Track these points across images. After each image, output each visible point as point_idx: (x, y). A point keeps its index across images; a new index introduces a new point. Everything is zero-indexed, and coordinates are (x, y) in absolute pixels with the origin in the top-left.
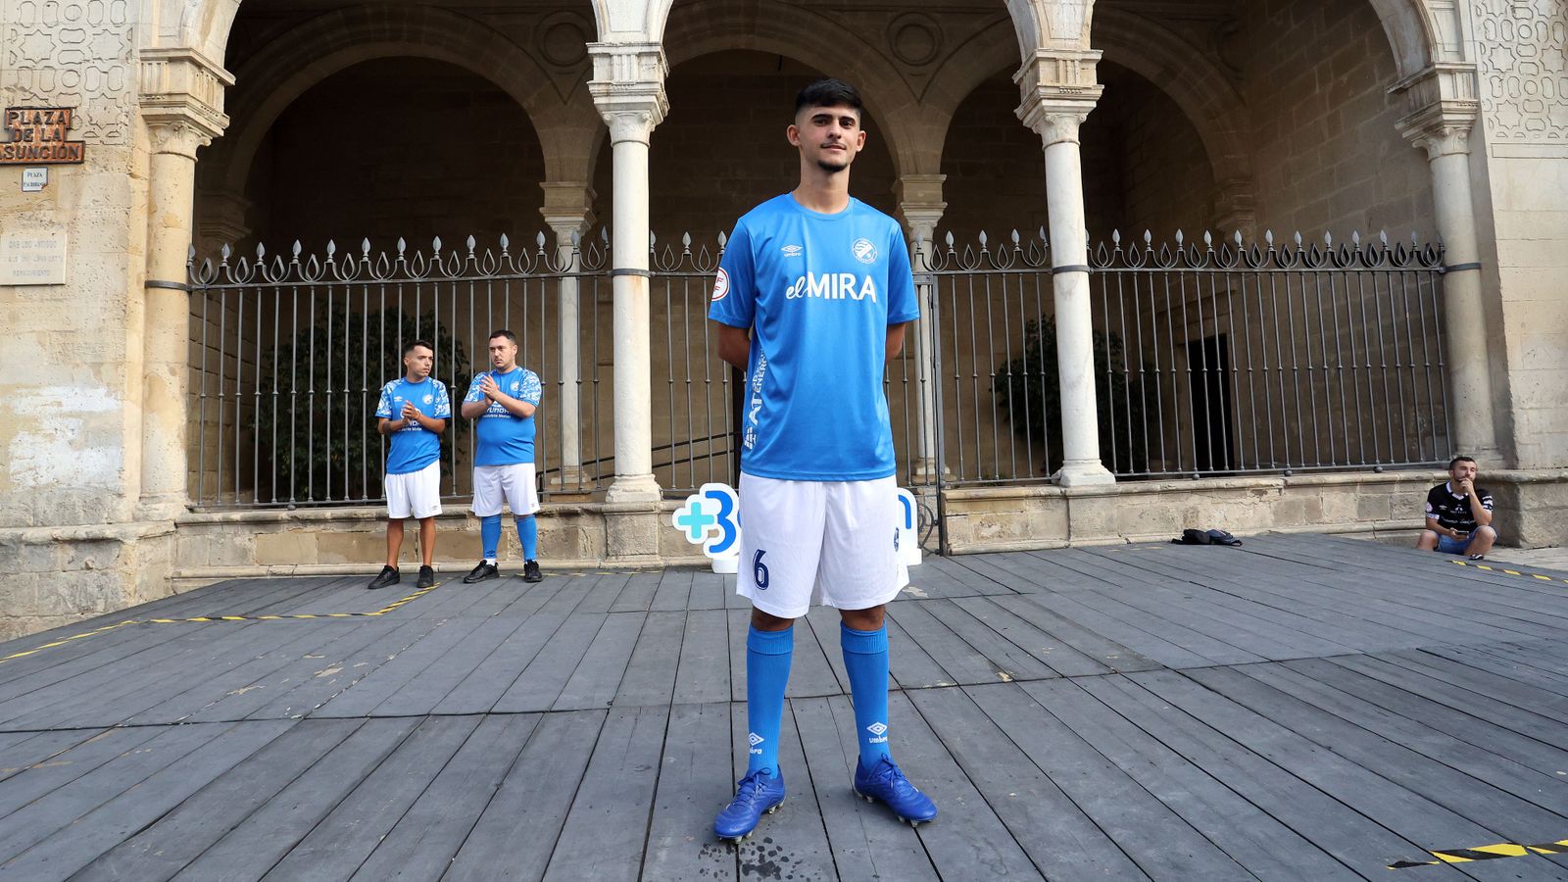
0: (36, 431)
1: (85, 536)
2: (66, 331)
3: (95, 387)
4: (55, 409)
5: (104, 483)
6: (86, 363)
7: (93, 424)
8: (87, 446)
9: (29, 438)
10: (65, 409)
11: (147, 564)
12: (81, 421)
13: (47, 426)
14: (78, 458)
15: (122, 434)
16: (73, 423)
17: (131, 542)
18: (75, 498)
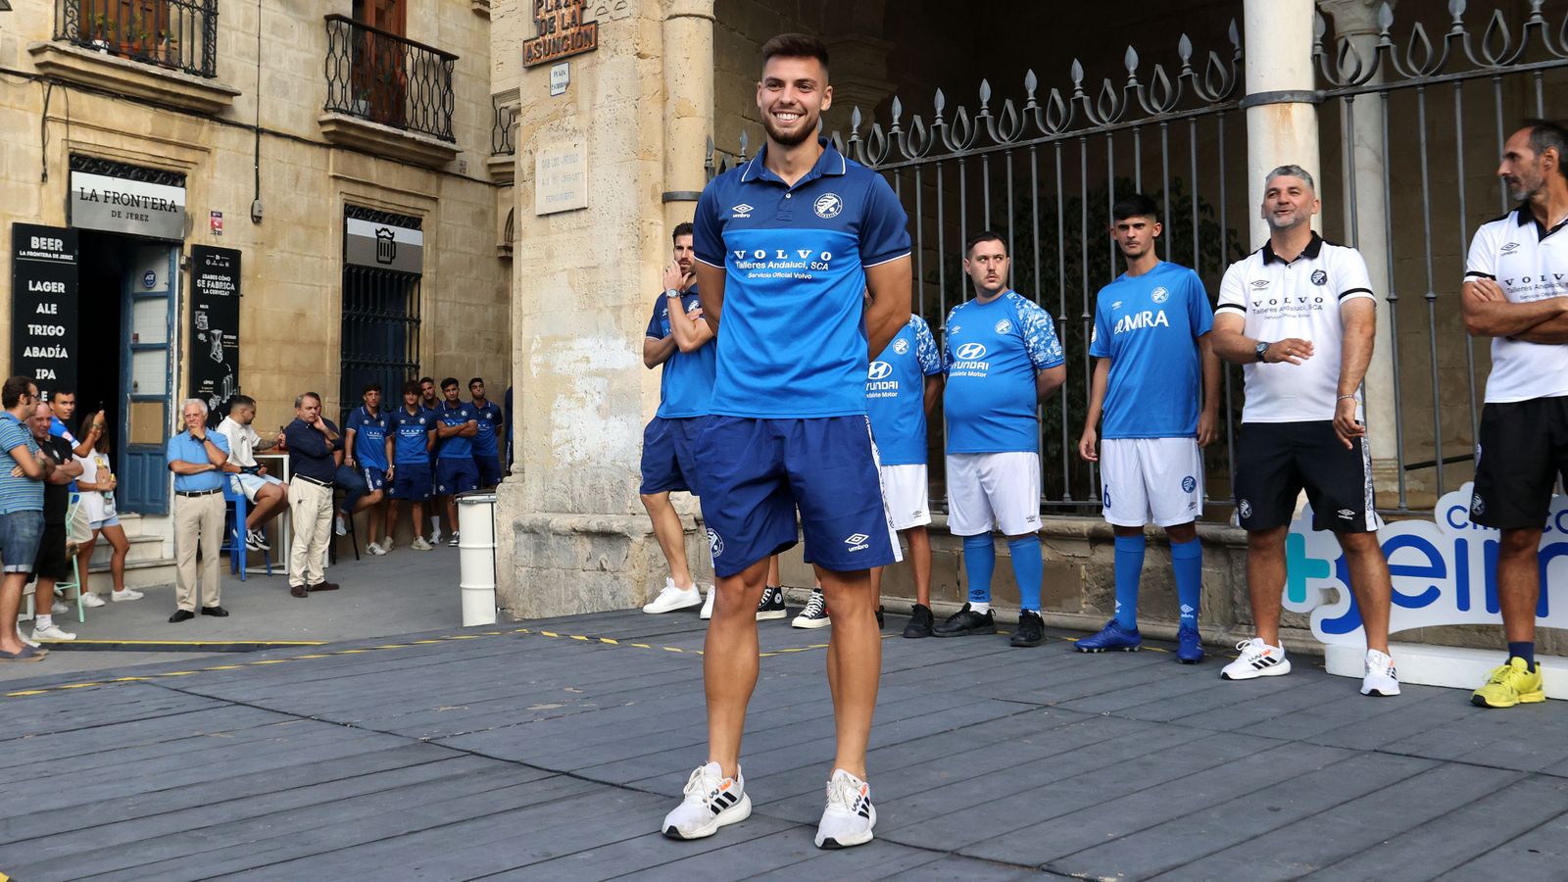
0: (570, 394)
1: (596, 528)
2: (590, 268)
3: (616, 337)
4: (583, 367)
5: (627, 461)
6: (607, 307)
7: (616, 385)
8: (611, 414)
9: (565, 403)
10: (593, 366)
11: (660, 571)
12: (606, 381)
13: (580, 386)
14: (604, 429)
15: (640, 398)
16: (599, 383)
17: (639, 539)
18: (603, 480)
